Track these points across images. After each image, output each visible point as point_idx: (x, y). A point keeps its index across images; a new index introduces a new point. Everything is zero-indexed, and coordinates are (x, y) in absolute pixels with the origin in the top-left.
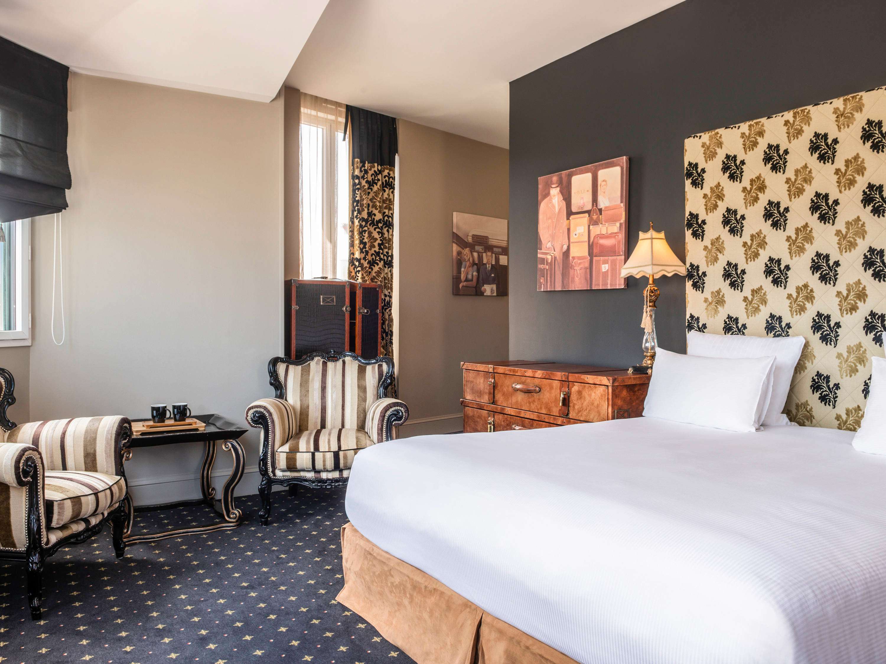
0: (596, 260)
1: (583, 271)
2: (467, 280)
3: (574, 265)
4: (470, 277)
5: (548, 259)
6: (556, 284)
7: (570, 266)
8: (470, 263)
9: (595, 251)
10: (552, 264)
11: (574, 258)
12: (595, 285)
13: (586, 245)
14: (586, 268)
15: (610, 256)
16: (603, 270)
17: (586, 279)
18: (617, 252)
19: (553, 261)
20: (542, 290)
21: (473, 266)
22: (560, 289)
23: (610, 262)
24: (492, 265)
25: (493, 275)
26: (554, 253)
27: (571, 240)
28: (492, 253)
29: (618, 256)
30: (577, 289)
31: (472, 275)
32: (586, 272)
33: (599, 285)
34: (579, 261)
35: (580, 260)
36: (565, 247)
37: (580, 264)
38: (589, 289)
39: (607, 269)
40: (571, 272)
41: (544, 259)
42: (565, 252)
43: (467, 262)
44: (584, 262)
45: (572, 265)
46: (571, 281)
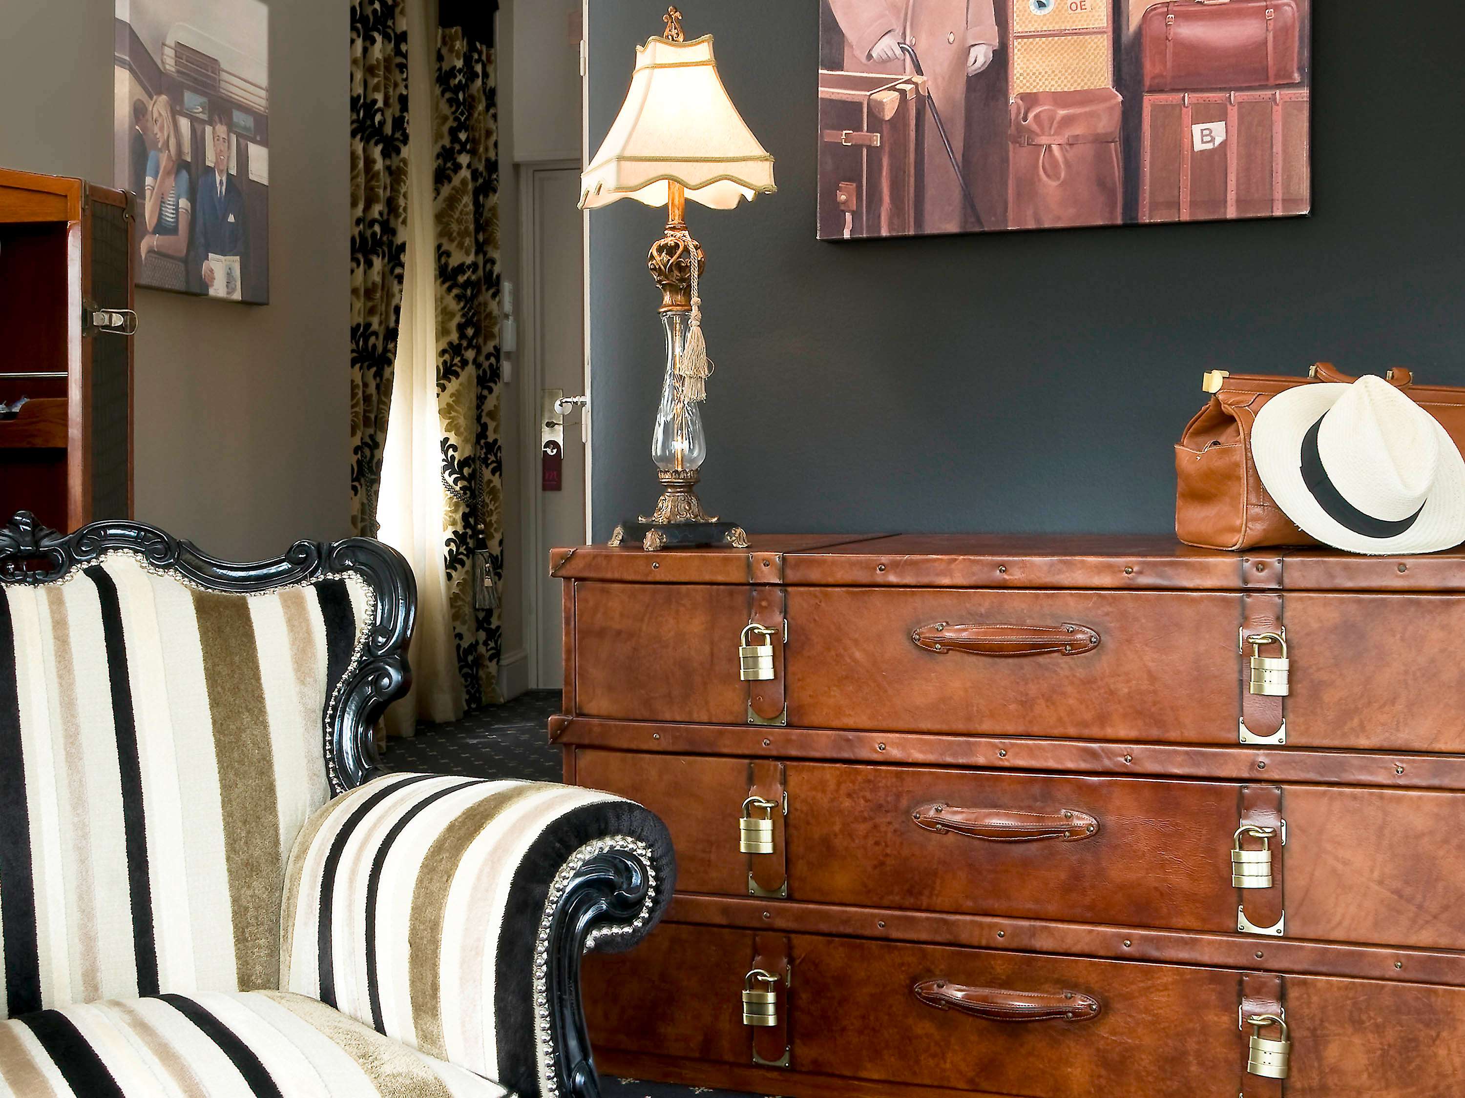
0: (1155, 107)
1: (1086, 150)
2: (161, 228)
3: (1035, 127)
4: (169, 215)
5: (881, 104)
6: (928, 207)
7: (1012, 130)
8: (169, 156)
9: (1150, 69)
10: (906, 125)
11: (1030, 99)
12: (1155, 206)
13: (1103, 46)
14: (1100, 141)
15: (1237, 89)
16: (1198, 146)
17: (1102, 183)
18: (1272, 72)
19: (913, 113)
20: (847, 235)
21: (178, 172)
22: (952, 227)
23: (1233, 113)
24: (229, 175)
25: (231, 219)
26: (917, 79)
27: (1017, 26)
28: (230, 131)
29: (1279, 86)
30: (1047, 225)
31: (177, 209)
32: (1101, 158)
33: (1176, 205)
34: (1062, 112)
35: (1065, 106)
36: (981, 57)
37: (1067, 121)
38: (1119, 221)
39: (1218, 141)
40: (1018, 157)
41: (859, 105)
42: (980, 76)
43: (160, 150)
44: (1091, 114)
45: (1020, 129)
46: (1019, 195)
